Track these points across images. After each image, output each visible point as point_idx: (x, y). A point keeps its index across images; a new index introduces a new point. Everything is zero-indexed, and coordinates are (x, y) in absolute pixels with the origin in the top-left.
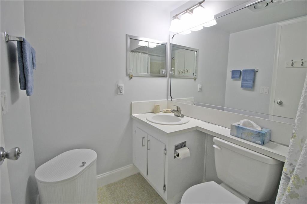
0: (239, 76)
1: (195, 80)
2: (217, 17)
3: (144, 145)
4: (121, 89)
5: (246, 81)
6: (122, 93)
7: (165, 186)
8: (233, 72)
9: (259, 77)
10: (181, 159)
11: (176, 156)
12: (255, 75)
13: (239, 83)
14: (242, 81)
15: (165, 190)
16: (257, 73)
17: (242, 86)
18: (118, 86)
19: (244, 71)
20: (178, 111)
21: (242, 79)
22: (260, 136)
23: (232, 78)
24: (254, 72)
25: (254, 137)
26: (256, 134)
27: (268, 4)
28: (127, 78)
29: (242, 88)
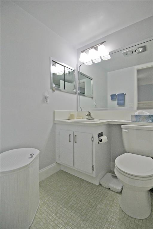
0: (115, 98)
1: (92, 99)
2: (111, 54)
3: (70, 141)
4: (47, 98)
5: (120, 100)
6: (47, 102)
7: (93, 167)
8: (112, 96)
9: (127, 98)
10: (104, 142)
11: (99, 142)
12: (124, 97)
13: (116, 102)
14: (118, 101)
15: (93, 170)
16: (126, 95)
17: (118, 104)
18: (45, 96)
19: (118, 94)
20: (89, 115)
21: (118, 100)
22: (150, 117)
23: (111, 99)
24: (124, 95)
25: (147, 119)
26: (148, 116)
27: (133, 52)
28: (51, 90)
29: (117, 105)
